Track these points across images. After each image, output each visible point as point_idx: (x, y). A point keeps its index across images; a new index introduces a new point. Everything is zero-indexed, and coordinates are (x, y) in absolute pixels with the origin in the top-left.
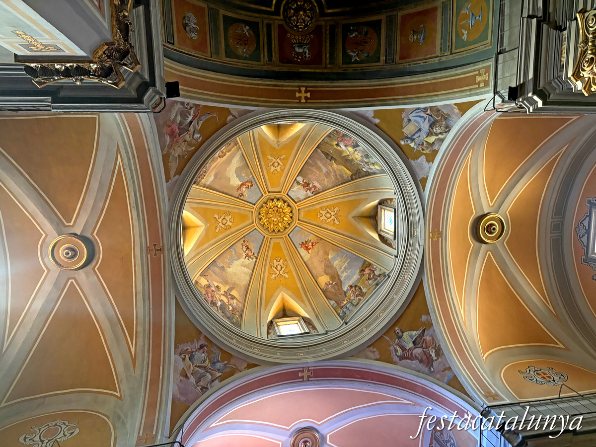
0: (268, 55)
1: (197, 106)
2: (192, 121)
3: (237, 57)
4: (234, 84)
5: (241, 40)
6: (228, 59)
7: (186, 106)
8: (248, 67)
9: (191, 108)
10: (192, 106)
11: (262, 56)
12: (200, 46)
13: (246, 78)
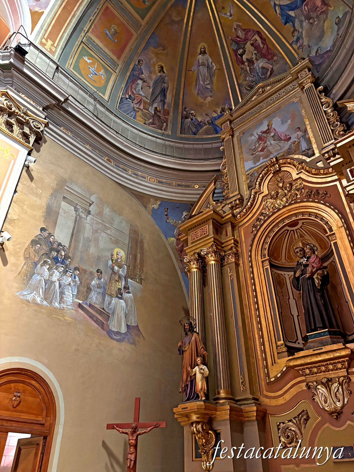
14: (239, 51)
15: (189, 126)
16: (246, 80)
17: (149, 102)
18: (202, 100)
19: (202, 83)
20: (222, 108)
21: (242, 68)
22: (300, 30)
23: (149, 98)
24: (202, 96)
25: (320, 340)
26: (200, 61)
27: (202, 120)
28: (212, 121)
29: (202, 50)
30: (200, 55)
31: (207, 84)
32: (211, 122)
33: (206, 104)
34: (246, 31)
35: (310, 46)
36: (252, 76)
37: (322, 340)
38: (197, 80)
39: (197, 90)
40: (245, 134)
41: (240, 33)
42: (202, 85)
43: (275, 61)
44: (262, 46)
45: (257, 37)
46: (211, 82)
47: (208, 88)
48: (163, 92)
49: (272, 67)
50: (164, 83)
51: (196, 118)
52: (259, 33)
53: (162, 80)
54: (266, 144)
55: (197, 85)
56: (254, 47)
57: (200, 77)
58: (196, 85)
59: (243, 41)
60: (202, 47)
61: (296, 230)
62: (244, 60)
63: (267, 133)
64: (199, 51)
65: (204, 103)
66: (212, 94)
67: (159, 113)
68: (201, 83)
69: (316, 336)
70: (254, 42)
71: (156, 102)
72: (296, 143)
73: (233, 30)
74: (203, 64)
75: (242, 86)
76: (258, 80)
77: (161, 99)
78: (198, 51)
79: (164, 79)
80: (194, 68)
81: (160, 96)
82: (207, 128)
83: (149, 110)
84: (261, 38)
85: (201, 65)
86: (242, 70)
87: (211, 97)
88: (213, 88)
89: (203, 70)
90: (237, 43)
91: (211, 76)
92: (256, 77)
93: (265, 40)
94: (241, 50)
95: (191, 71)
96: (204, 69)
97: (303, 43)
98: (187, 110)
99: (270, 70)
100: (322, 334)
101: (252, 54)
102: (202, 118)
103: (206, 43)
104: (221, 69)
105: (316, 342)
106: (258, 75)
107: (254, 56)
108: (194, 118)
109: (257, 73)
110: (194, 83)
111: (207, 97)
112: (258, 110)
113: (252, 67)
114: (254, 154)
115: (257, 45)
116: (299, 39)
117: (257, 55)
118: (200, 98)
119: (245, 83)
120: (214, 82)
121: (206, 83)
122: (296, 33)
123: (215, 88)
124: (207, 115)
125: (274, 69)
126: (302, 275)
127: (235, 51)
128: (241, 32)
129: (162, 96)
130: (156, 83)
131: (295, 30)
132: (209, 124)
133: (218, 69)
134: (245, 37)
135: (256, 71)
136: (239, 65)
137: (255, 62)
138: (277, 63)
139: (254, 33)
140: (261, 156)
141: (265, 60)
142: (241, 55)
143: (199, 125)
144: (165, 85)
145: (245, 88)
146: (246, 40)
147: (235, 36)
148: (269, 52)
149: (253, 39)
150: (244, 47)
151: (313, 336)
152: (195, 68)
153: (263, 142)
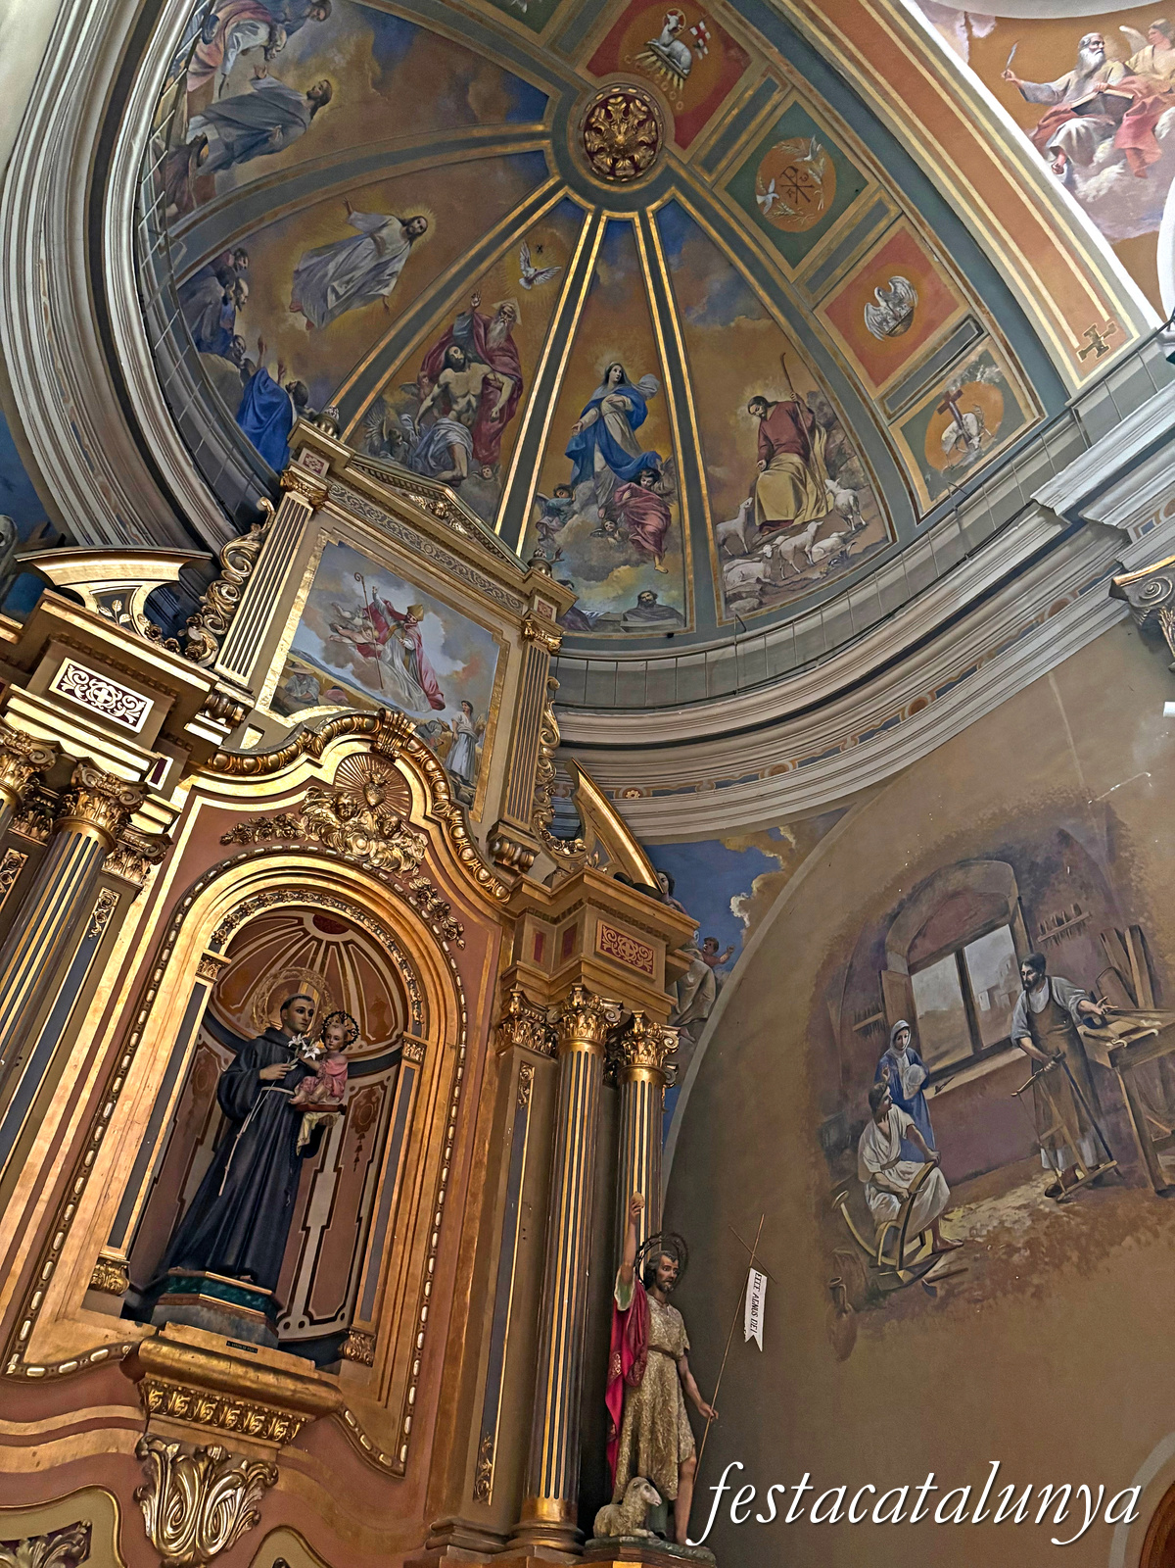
0: (765, 103)
1: (1040, 145)
2: (1074, 109)
3: (839, 161)
4: (909, 112)
5: (798, 187)
6: (866, 174)
7: (1065, 167)
8: (837, 120)
9: (1056, 151)
10: (1052, 156)
11: (780, 112)
12: (903, 254)
13: (867, 101)
14: (455, 348)
15: (206, 306)
16: (399, 414)
17: (213, 102)
18: (287, 300)
19: (330, 274)
20: (299, 383)
21: (419, 380)
22: (576, 506)
23: (224, 98)
24: (297, 291)
25: (237, 1312)
26: (384, 232)
27: (240, 341)
28: (254, 377)
29: (416, 224)
30: (400, 224)
31: (334, 290)
32: (252, 374)
33: (285, 320)
34: (509, 348)
35: (562, 556)
36: (417, 427)
37: (241, 1315)
38: (328, 247)
39: (306, 265)
40: (342, 550)
41: (497, 328)
42: (326, 275)
43: (482, 475)
44: (495, 412)
45: (508, 385)
46: (346, 303)
47: (326, 300)
48: (255, 142)
49: (465, 475)
50: (282, 130)
51: (234, 312)
52: (519, 389)
53: (288, 116)
54: (380, 647)
55: (319, 255)
56: (482, 392)
57: (344, 254)
58: (318, 252)
59: (481, 347)
60: (423, 221)
61: (329, 944)
62: (442, 379)
63: (399, 626)
64: (409, 215)
65: (285, 311)
66: (316, 325)
67: (195, 165)
68: (331, 268)
69: (229, 1292)
70: (493, 383)
71: (222, 131)
72: (449, 734)
73: (497, 306)
74: (380, 247)
75: (382, 412)
76: (418, 451)
77: (233, 144)
78: (407, 211)
79: (296, 123)
80: (360, 222)
81: (240, 132)
82: (232, 373)
83: (192, 120)
84: (512, 400)
85: (375, 241)
86: (414, 385)
87: (310, 325)
88: (333, 317)
89: (364, 257)
90: (472, 329)
91: (360, 293)
92: (421, 440)
93: (511, 414)
94: (459, 355)
95: (350, 213)
96: (370, 257)
97: (555, 530)
98: (242, 263)
99: (455, 473)
100: (249, 1297)
101: (464, 396)
102: (244, 335)
103: (438, 225)
104: (390, 314)
105: (223, 1313)
106: (428, 445)
107: (462, 403)
108: (233, 302)
109: (431, 439)
110: (321, 242)
111: (300, 310)
112: (406, 541)
113: (436, 412)
114: (337, 631)
115: (491, 397)
116: (558, 515)
117: (467, 411)
118: (290, 287)
119: (392, 414)
120: (349, 312)
121: (335, 284)
122: (564, 499)
123: (336, 323)
124: (260, 345)
125: (464, 482)
126: (279, 1082)
127: (449, 339)
128: (501, 330)
129: (242, 142)
130: (273, 98)
131: (568, 489)
132: (245, 372)
133: (386, 307)
134: (494, 351)
135: (434, 433)
136: (422, 370)
137: (453, 414)
138: (478, 484)
139: (512, 372)
140: (352, 660)
141: (468, 443)
142: (449, 363)
143: (223, 341)
144: (278, 138)
145: (382, 425)
146: (489, 358)
147: (485, 317)
148: (491, 442)
149: (499, 376)
150: (470, 361)
151: (222, 1288)
152: (360, 224)
153: (376, 633)
